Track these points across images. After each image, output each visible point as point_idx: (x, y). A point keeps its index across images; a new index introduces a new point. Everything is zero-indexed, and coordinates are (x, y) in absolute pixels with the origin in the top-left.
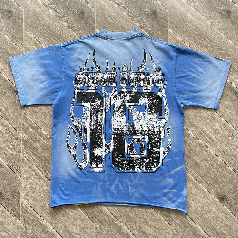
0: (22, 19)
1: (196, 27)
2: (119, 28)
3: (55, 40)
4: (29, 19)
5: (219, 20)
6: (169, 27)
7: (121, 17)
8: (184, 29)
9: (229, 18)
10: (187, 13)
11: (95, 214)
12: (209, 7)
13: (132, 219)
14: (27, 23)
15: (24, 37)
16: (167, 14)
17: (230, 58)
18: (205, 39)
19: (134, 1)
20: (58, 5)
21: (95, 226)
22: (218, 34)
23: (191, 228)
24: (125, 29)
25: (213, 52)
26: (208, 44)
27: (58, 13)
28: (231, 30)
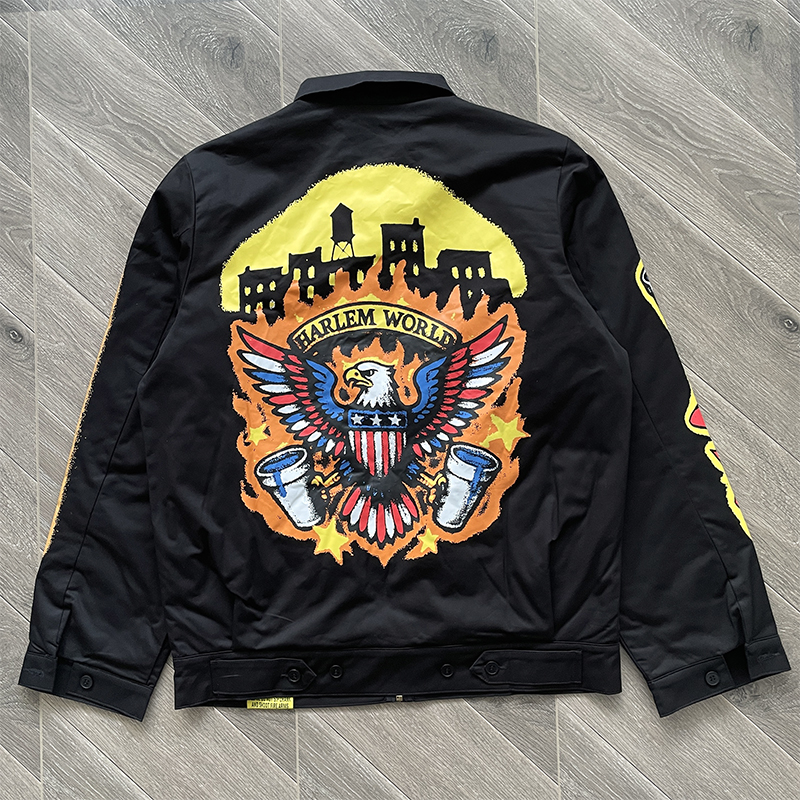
0: (26, 74)
1: (637, 85)
3: (141, 144)
4: (49, 74)
5: (720, 57)
6: (541, 90)
7: (370, 56)
8: (595, 96)
9: (756, 50)
10: (605, 36)
11: (297, 750)
12: (680, 12)
13: (425, 765)
14: (42, 88)
15: (35, 138)
16: (534, 41)
17: (759, 194)
18: (670, 128)
20: (149, 19)
21: (299, 792)
22: (717, 109)
23: (631, 794)
25: (699, 175)
26: (680, 146)
27: (150, 49)
28: (761, 94)
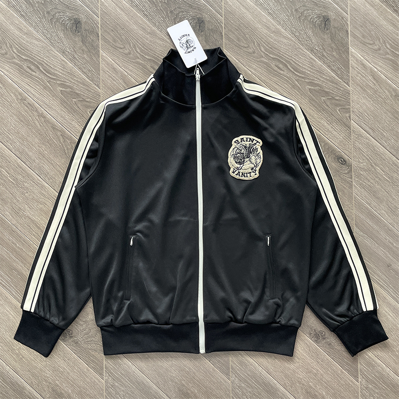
1: (271, 45)
2: (140, 48)
3: (30, 69)
5: (310, 33)
6: (225, 47)
7: (143, 29)
8: (251, 51)
9: (327, 30)
10: (255, 22)
11: (104, 364)
12: (292, 11)
13: (166, 371)
16: (222, 23)
17: (328, 99)
18: (287, 67)
19: (165, 2)
20: (35, 9)
21: (105, 385)
22: (309, 58)
23: (265, 385)
24: (151, 50)
25: (300, 89)
26: (291, 75)
27: (36, 23)
28: (330, 51)
